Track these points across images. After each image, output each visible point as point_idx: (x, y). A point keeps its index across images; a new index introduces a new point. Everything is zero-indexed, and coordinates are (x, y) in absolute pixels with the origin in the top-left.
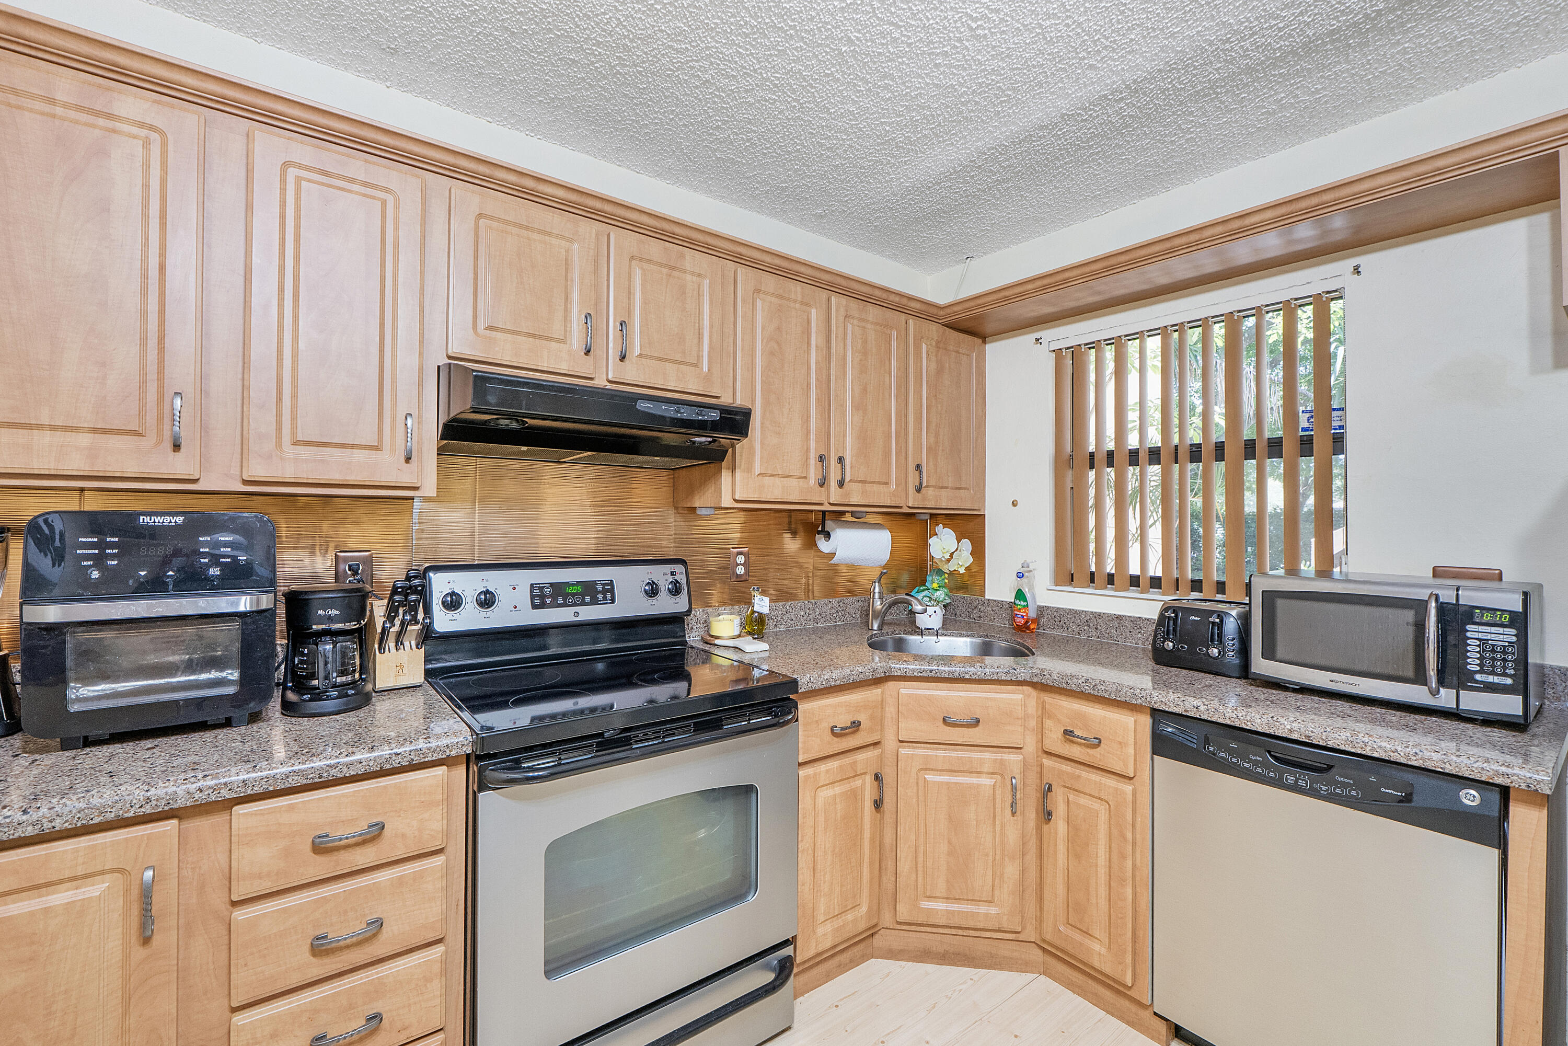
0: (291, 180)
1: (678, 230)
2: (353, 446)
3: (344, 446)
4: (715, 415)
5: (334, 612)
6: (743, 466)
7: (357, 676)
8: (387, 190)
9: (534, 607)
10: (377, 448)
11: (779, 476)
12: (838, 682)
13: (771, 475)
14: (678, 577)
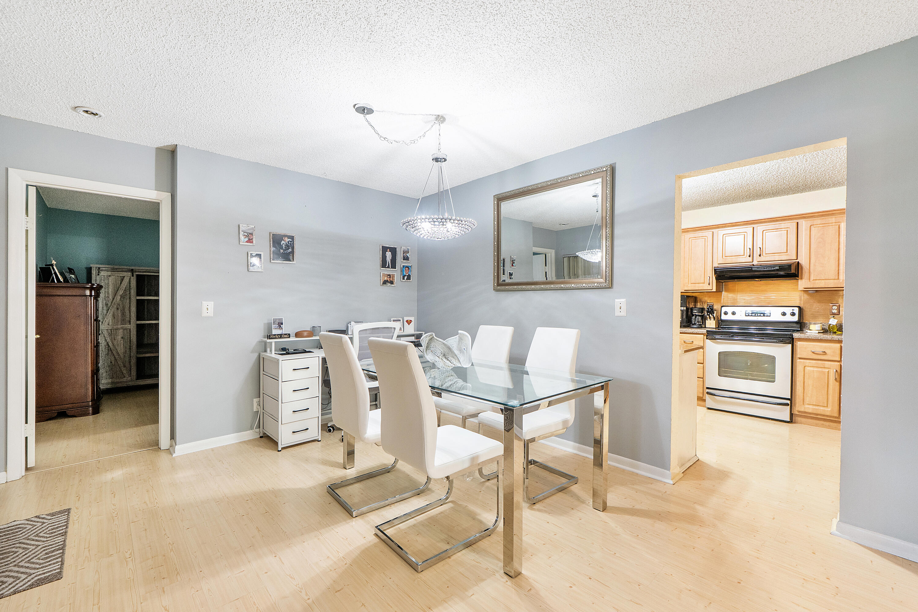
0: (690, 240)
1: (777, 219)
2: (700, 283)
3: (698, 283)
4: (778, 268)
5: (696, 311)
6: (805, 278)
7: (701, 323)
8: (706, 236)
9: (746, 316)
10: (704, 283)
11: (823, 280)
12: (813, 338)
13: (819, 280)
14: (794, 311)
